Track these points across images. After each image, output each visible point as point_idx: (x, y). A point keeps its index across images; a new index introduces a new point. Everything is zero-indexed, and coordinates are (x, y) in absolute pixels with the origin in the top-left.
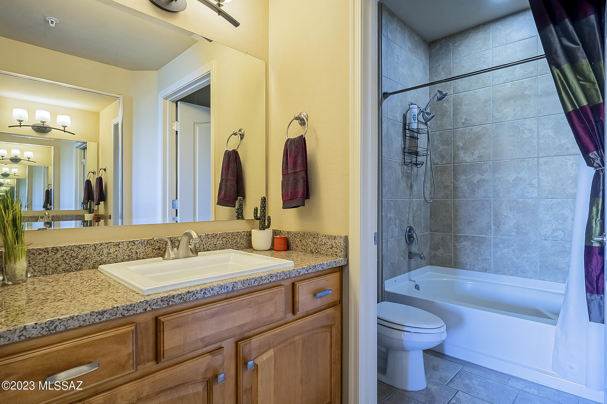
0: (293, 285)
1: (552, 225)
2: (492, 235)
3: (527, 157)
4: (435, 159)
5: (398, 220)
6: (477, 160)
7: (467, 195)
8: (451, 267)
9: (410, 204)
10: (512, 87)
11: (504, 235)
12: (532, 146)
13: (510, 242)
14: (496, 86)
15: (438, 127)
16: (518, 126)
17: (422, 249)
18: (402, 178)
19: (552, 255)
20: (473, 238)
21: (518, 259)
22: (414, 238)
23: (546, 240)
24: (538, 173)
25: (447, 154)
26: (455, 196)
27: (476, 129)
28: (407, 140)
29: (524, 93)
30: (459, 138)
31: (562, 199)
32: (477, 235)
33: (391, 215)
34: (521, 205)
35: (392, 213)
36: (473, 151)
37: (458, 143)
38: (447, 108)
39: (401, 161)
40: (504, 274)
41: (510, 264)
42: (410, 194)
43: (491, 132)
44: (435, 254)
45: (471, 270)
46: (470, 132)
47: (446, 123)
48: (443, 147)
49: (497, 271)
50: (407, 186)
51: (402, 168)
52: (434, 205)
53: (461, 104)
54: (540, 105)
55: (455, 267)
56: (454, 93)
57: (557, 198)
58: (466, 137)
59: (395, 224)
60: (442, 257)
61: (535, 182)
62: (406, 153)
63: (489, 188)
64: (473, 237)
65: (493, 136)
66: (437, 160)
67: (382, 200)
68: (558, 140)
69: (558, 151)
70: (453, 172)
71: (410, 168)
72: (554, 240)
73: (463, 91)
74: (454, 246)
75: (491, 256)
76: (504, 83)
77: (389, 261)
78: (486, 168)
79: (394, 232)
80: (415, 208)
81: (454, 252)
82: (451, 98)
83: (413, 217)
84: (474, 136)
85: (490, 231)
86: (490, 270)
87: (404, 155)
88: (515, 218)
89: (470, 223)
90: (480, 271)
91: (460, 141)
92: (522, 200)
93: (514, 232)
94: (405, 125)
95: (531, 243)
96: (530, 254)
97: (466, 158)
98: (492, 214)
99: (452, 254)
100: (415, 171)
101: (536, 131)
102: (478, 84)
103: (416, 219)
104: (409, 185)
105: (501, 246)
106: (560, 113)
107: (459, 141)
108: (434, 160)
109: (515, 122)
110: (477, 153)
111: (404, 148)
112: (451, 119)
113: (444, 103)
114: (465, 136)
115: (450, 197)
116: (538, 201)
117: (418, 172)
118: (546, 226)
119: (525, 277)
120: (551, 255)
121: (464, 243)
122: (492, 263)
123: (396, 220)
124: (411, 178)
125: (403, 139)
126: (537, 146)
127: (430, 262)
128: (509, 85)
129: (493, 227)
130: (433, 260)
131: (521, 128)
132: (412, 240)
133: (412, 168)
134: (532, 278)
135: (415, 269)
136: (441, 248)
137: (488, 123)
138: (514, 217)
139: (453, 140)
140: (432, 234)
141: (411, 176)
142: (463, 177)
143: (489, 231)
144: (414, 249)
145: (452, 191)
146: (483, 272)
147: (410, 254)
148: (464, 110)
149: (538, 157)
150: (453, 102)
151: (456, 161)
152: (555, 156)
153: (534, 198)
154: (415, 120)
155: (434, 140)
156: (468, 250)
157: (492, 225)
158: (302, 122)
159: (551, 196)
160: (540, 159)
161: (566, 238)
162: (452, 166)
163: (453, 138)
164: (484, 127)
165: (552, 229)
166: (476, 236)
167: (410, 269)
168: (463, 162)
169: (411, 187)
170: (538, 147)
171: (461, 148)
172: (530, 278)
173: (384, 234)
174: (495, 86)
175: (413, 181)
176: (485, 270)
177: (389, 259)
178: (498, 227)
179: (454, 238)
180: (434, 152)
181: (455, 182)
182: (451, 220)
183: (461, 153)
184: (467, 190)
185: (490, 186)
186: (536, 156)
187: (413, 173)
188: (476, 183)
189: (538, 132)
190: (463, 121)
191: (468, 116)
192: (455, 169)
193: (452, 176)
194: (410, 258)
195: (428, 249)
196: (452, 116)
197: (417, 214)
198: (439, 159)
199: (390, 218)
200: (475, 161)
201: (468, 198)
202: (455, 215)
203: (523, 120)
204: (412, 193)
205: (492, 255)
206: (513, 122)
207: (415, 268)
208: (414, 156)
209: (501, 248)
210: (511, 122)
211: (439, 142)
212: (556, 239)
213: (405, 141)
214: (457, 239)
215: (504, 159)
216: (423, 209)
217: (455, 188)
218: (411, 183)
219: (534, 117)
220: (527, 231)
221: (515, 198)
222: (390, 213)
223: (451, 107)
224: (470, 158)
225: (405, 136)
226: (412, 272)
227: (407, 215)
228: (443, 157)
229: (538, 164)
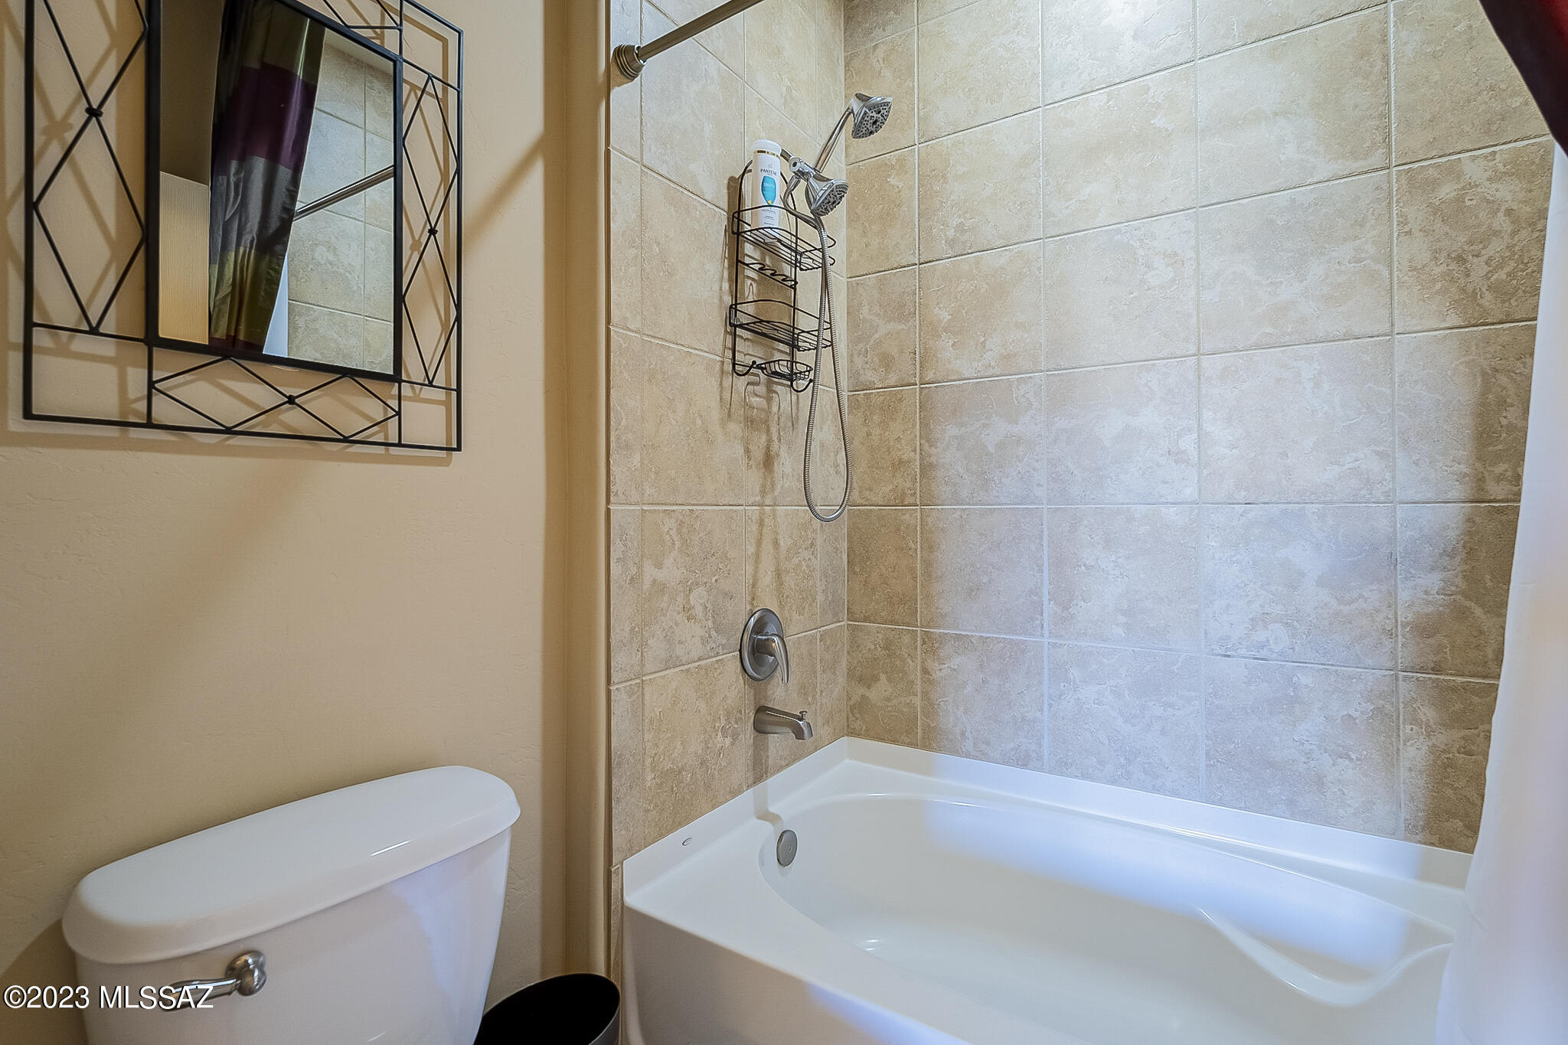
1: (1249, 603)
2: (1046, 634)
3: (1160, 356)
4: (864, 369)
5: (700, 592)
6: (997, 371)
7: (964, 493)
8: (915, 746)
9: (761, 524)
10: (1108, 107)
11: (1085, 634)
12: (1177, 312)
13: (1105, 661)
14: (1056, 105)
15: (872, 259)
16: (1131, 242)
17: (815, 687)
18: (723, 423)
19: (1249, 711)
20: (984, 643)
21: (1134, 725)
22: (777, 652)
23: (1228, 656)
24: (1199, 412)
25: (901, 352)
26: (928, 500)
27: (992, 260)
28: (749, 282)
29: (1150, 124)
30: (939, 293)
31: (1283, 506)
32: (998, 636)
33: (660, 575)
34: (1142, 529)
35: (669, 562)
36: (982, 340)
37: (936, 311)
38: (899, 192)
39: (721, 359)
40: (1086, 776)
41: (1107, 742)
42: (763, 486)
43: (1039, 269)
44: (863, 697)
45: (976, 758)
46: (974, 271)
47: (897, 245)
48: (889, 327)
49: (1062, 767)
50: (749, 458)
51: (721, 384)
52: (860, 526)
53: (944, 176)
54: (1204, 165)
55: (926, 745)
56: (922, 140)
57: (1266, 501)
58: (959, 289)
59: (687, 609)
60: (887, 706)
61: (1188, 443)
62: (741, 326)
63: (1034, 469)
64: (984, 640)
65: (1047, 282)
66: (869, 373)
67: (608, 511)
68: (1269, 289)
69: (1269, 330)
70: (920, 412)
71: (761, 389)
72: (1255, 659)
73: (950, 129)
74: (925, 671)
75: (1041, 710)
76: (1082, 94)
77: (648, 770)
78: (1027, 396)
79: (680, 642)
80: (784, 542)
81: (923, 692)
82: (914, 156)
83: (778, 574)
84: (986, 286)
85: (1038, 622)
86: (1040, 758)
87: (730, 333)
88: (1121, 574)
89: (973, 592)
90: (1005, 761)
91: (941, 306)
92: (1143, 508)
93: (1117, 625)
94: (736, 216)
95: (1175, 668)
96: (1171, 706)
97: (960, 362)
98: (1046, 558)
99: (917, 701)
100: (785, 406)
101: (1190, 259)
102: (998, 102)
103: (790, 581)
104: (758, 454)
105: (1075, 673)
106: (1271, 190)
107: (938, 304)
108: (862, 372)
109: (1118, 232)
110: (995, 345)
111: (731, 307)
112: (913, 229)
113: (890, 176)
114: (957, 286)
115: (912, 501)
116: (1198, 514)
117: (798, 409)
118: (1228, 606)
119: (1155, 789)
120: (1247, 713)
121: (956, 661)
122: (1046, 736)
123: (690, 591)
124: (768, 431)
125: (729, 274)
126: (1195, 313)
127: (848, 726)
128: (1098, 99)
129: (1049, 608)
130: (857, 719)
131: (1141, 252)
132: (771, 661)
133: (770, 391)
134: (1178, 795)
135: (788, 765)
136: (883, 677)
137: (1031, 238)
138: (1117, 572)
139: (920, 304)
140: (854, 629)
141: (766, 422)
142: (952, 431)
143: (1037, 619)
144: (782, 694)
145: (918, 477)
146: (1017, 765)
147: (761, 716)
148: (952, 198)
149: (1198, 354)
150: (919, 172)
151: (930, 376)
152: (1258, 346)
153: (1187, 503)
154: (770, 199)
155: (860, 304)
156: (969, 689)
157: (1045, 599)
159: (1243, 493)
160: (1206, 361)
161: (1296, 648)
162: (918, 394)
163: (920, 293)
164: (1019, 252)
165: (1250, 617)
166: (993, 639)
167: (760, 771)
168: (953, 378)
169: (768, 461)
170: (1198, 314)
171: (946, 330)
172: (1174, 793)
173: (618, 660)
174: (1051, 106)
175: (775, 438)
176: (1023, 761)
177: (649, 761)
178: (1065, 608)
179: (924, 643)
180: (861, 345)
181: (926, 447)
182: (915, 578)
183: (945, 347)
184: (965, 476)
185: (1037, 461)
186: (1193, 350)
187: (775, 409)
188: (992, 450)
189: (1198, 264)
190: (951, 233)
191: (968, 215)
193: (918, 427)
194: (760, 728)
195: (842, 680)
196: (917, 220)
197: (795, 561)
198: (874, 369)
199: (660, 587)
200: (991, 372)
201: (969, 504)
202: (927, 564)
203: (1147, 223)
204: (773, 485)
205: (1046, 706)
206: (1113, 229)
207: (783, 763)
208: (782, 346)
209: (1075, 683)
210: (1106, 231)
211: (876, 308)
212: (1264, 653)
213: (735, 280)
214: (931, 645)
215: (1083, 363)
216: (819, 542)
217: (927, 468)
218: (768, 449)
219: (1183, 210)
220: (1163, 622)
221: (1123, 504)
222: (659, 565)
223: (911, 188)
224: (975, 364)
225: (737, 262)
226: (773, 782)
227: (750, 569)
228: (887, 362)
229: (1199, 378)
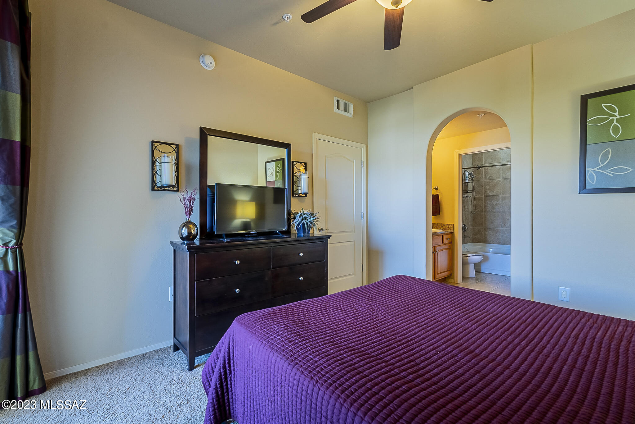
0: (443, 236)
2: (502, 228)
4: (475, 193)
7: (490, 210)
8: (483, 243)
9: (464, 214)
17: (470, 234)
22: (466, 229)
25: (481, 192)
26: (485, 211)
27: (495, 181)
30: (487, 184)
32: (495, 228)
36: (493, 191)
42: (465, 210)
44: (475, 237)
45: (492, 244)
46: (492, 182)
47: (480, 177)
48: (479, 188)
50: (463, 206)
58: (490, 184)
60: (479, 238)
62: (463, 192)
63: (500, 208)
64: (493, 229)
66: (477, 194)
70: (484, 200)
71: (465, 199)
73: (489, 163)
74: (485, 233)
78: (500, 198)
80: (466, 216)
84: (494, 184)
86: (501, 243)
89: (492, 223)
90: (496, 244)
97: (490, 194)
99: (483, 237)
102: (496, 161)
103: (467, 221)
105: (506, 232)
107: (487, 186)
110: (495, 192)
115: (483, 211)
117: (468, 200)
121: (489, 232)
122: (502, 240)
127: (473, 241)
135: (467, 243)
136: (478, 234)
137: (500, 178)
139: (484, 186)
140: (474, 228)
141: (465, 202)
142: (489, 202)
143: (500, 226)
144: (466, 234)
148: (489, 172)
151: (486, 195)
154: (467, 178)
156: (491, 235)
157: (502, 223)
158: (436, 189)
163: (484, 184)
169: (465, 207)
171: (488, 189)
176: (499, 243)
178: (505, 224)
181: (485, 204)
182: (483, 221)
183: (488, 192)
184: (491, 208)
185: (501, 206)
188: (494, 205)
190: (489, 177)
191: (491, 175)
192: (485, 198)
193: (484, 202)
194: (464, 238)
195: (472, 234)
196: (484, 175)
197: (467, 219)
200: (494, 195)
201: (491, 212)
202: (485, 219)
205: (502, 236)
208: (466, 193)
211: (477, 185)
213: (463, 187)
214: (486, 230)
215: (507, 195)
216: (470, 216)
217: (485, 207)
218: (465, 205)
224: (492, 194)
225: (463, 185)
228: (479, 193)
